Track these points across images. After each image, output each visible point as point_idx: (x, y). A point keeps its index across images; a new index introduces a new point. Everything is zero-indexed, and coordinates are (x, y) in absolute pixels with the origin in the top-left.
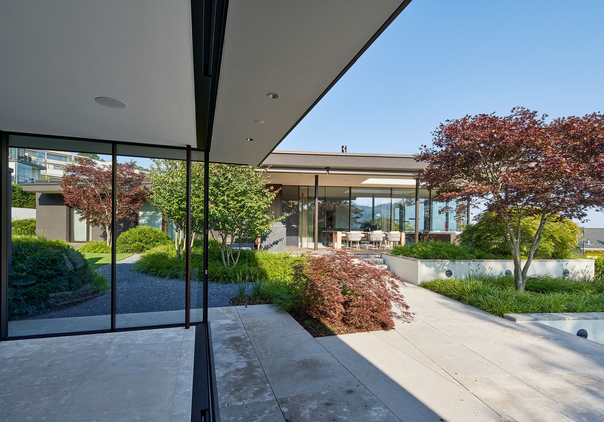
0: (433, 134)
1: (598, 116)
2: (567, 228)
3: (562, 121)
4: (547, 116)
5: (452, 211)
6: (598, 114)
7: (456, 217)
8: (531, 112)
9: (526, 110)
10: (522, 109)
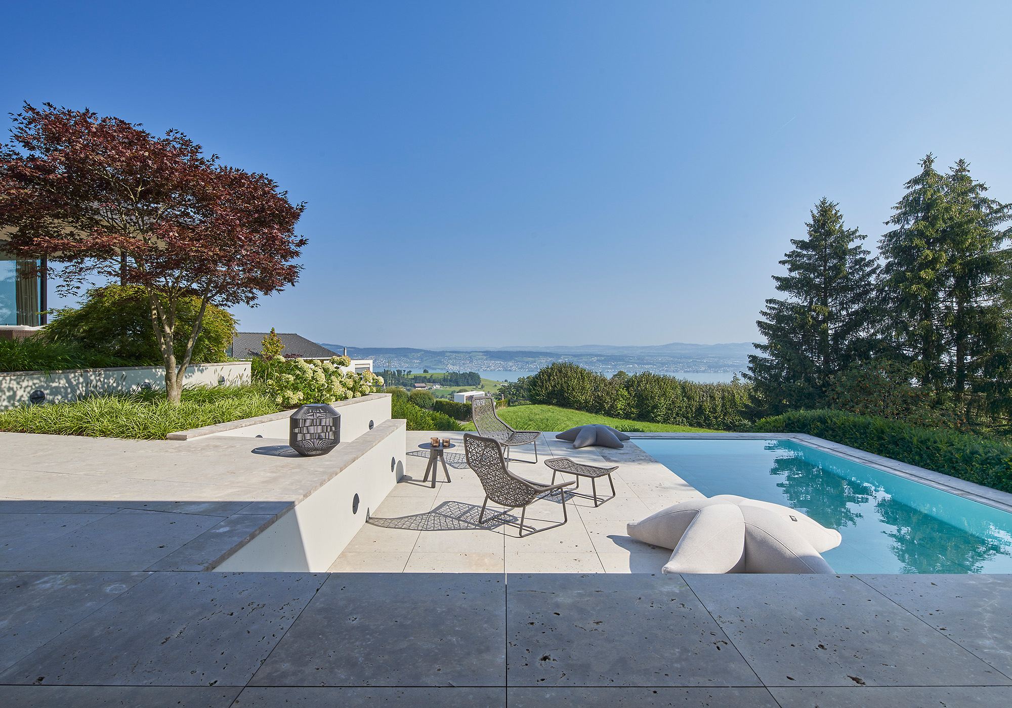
0: (16, 120)
1: (266, 179)
2: (222, 319)
3: (230, 172)
4: (217, 158)
5: (53, 277)
6: (265, 176)
7: (60, 288)
8: (194, 145)
9: (186, 139)
10: (182, 136)
